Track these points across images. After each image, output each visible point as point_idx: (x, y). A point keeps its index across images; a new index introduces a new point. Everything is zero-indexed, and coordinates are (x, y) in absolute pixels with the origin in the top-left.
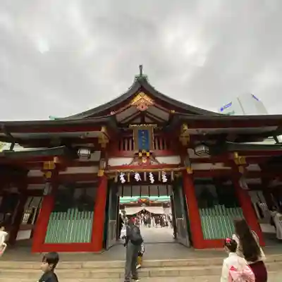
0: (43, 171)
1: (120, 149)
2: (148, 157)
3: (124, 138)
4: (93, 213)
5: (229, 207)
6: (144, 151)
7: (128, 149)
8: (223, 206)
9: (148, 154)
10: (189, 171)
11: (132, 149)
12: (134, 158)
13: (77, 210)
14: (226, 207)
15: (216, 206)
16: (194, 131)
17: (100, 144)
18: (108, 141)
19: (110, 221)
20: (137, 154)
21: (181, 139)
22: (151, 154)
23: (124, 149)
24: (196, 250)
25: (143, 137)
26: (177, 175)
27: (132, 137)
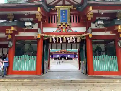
0: (6, 34)
1: (49, 22)
2: (66, 28)
3: (52, 15)
4: (36, 57)
5: (110, 56)
6: (64, 24)
7: (54, 22)
8: (107, 55)
9: (66, 26)
10: (90, 36)
11: (57, 22)
12: (58, 28)
13: (27, 55)
14: (108, 56)
15: (103, 55)
16: (96, 11)
17: (37, 19)
18: (42, 17)
19: (45, 61)
20: (60, 25)
21: (87, 16)
22: (68, 25)
23: (52, 22)
24: (89, 76)
25: (64, 15)
26: (83, 39)
27: (57, 15)
